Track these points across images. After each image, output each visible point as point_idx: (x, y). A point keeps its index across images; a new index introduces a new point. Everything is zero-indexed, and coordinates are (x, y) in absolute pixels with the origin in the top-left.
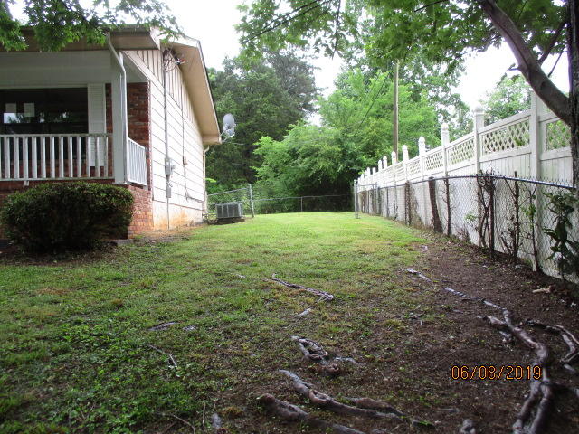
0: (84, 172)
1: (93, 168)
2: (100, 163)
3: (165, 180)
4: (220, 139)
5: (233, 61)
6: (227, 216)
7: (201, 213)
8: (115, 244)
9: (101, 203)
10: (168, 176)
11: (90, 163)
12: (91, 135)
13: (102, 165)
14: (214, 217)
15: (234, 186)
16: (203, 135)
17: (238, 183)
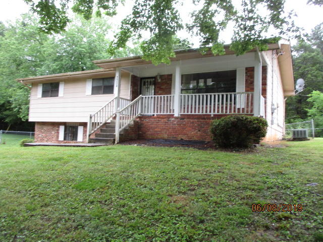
0: (235, 111)
1: (239, 109)
2: (243, 106)
3: (271, 115)
4: (294, 93)
5: (293, 47)
6: (299, 137)
7: (282, 134)
8: (255, 146)
9: (255, 125)
10: (272, 113)
11: (238, 106)
12: (238, 93)
13: (244, 107)
14: (290, 136)
15: (292, 120)
16: (285, 91)
17: (294, 119)
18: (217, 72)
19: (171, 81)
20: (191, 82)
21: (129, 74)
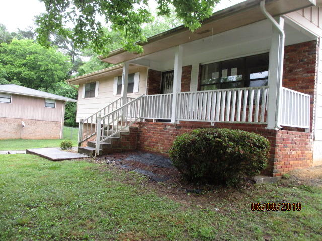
18: (245, 58)
19: (190, 74)
20: (213, 74)
21: (146, 69)
